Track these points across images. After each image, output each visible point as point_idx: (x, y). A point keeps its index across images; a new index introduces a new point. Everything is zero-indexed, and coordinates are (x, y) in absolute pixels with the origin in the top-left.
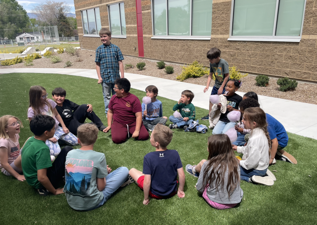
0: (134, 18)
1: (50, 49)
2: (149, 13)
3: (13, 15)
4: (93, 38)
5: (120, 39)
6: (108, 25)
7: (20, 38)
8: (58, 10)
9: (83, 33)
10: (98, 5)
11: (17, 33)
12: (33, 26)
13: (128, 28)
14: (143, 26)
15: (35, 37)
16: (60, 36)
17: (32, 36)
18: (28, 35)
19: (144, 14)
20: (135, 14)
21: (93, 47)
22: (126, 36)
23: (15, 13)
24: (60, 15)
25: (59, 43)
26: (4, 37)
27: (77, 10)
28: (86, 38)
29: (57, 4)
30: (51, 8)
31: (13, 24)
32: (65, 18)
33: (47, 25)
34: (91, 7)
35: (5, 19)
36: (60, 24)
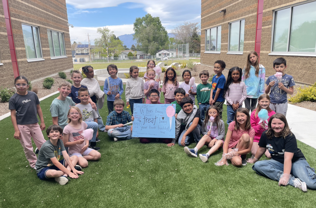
0: (252, 34)
1: (176, 64)
2: (269, 28)
3: (157, 35)
4: (213, 54)
5: (236, 56)
6: (228, 42)
7: (159, 55)
8: (193, 29)
9: (204, 50)
10: (220, 24)
11: (158, 50)
12: (172, 44)
13: (246, 44)
14: (261, 42)
15: (171, 54)
16: (191, 52)
17: (168, 52)
18: (165, 52)
19: (264, 30)
20: (255, 30)
21: (211, 62)
22: (243, 52)
23: (158, 34)
24: (194, 34)
25: (188, 58)
26: (147, 53)
27: (203, 29)
28: (206, 54)
29: (193, 24)
30: (187, 28)
31: (156, 43)
32: (197, 36)
33: (182, 43)
34: (215, 26)
35: (151, 38)
36: (192, 41)
